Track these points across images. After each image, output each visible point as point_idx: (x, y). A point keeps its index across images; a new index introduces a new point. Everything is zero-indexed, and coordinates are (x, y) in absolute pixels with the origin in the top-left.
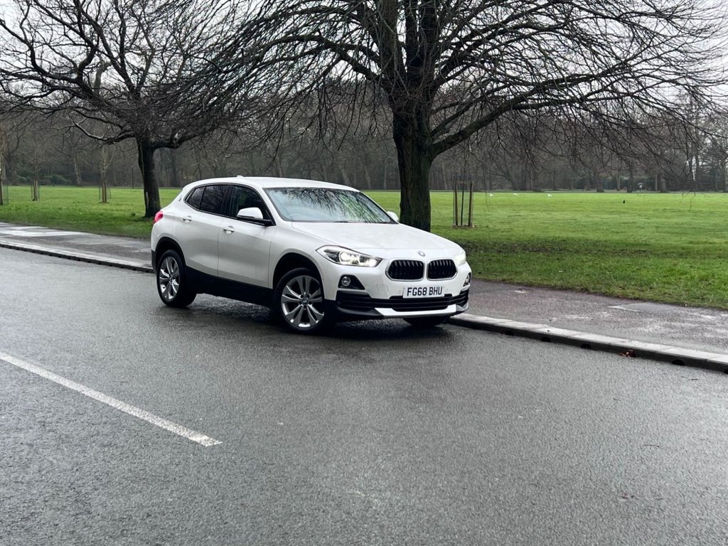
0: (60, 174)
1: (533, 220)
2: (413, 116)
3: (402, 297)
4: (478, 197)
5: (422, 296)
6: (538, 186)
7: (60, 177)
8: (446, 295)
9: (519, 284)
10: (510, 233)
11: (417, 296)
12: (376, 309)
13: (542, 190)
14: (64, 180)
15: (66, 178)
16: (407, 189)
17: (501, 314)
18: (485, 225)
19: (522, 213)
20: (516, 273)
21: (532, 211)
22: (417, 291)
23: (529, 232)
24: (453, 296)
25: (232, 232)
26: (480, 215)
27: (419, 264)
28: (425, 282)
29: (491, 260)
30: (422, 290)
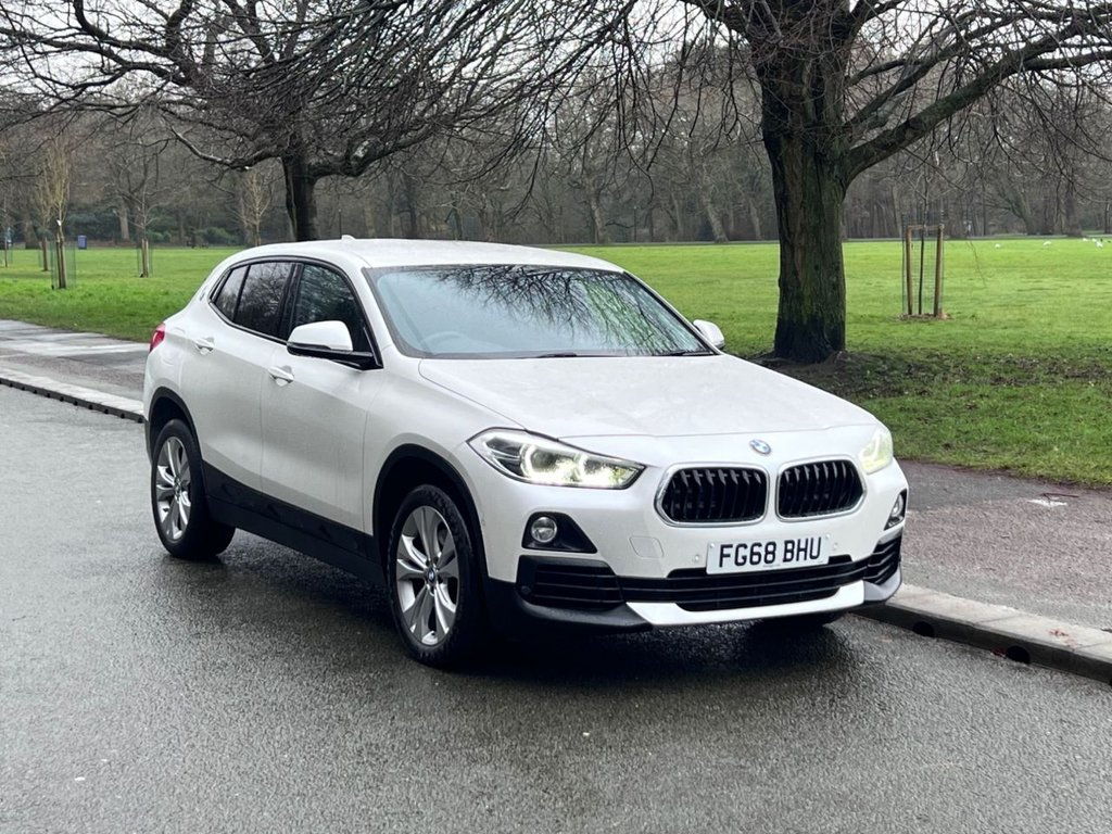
0: (219, 227)
1: (1069, 299)
2: (805, 90)
3: (705, 569)
4: (954, 249)
5: (762, 567)
6: (1076, 226)
7: (219, 232)
8: (832, 560)
9: (1041, 479)
10: (1020, 331)
11: (748, 568)
12: (631, 605)
13: (1084, 233)
14: (227, 235)
15: (231, 233)
16: (792, 247)
17: (995, 585)
18: (968, 313)
19: (1047, 283)
20: (1035, 446)
21: (1065, 278)
22: (747, 552)
23: (1063, 328)
24: (855, 559)
25: (289, 381)
26: (960, 289)
27: (752, 479)
28: (770, 527)
29: (974, 407)
30: (762, 550)
